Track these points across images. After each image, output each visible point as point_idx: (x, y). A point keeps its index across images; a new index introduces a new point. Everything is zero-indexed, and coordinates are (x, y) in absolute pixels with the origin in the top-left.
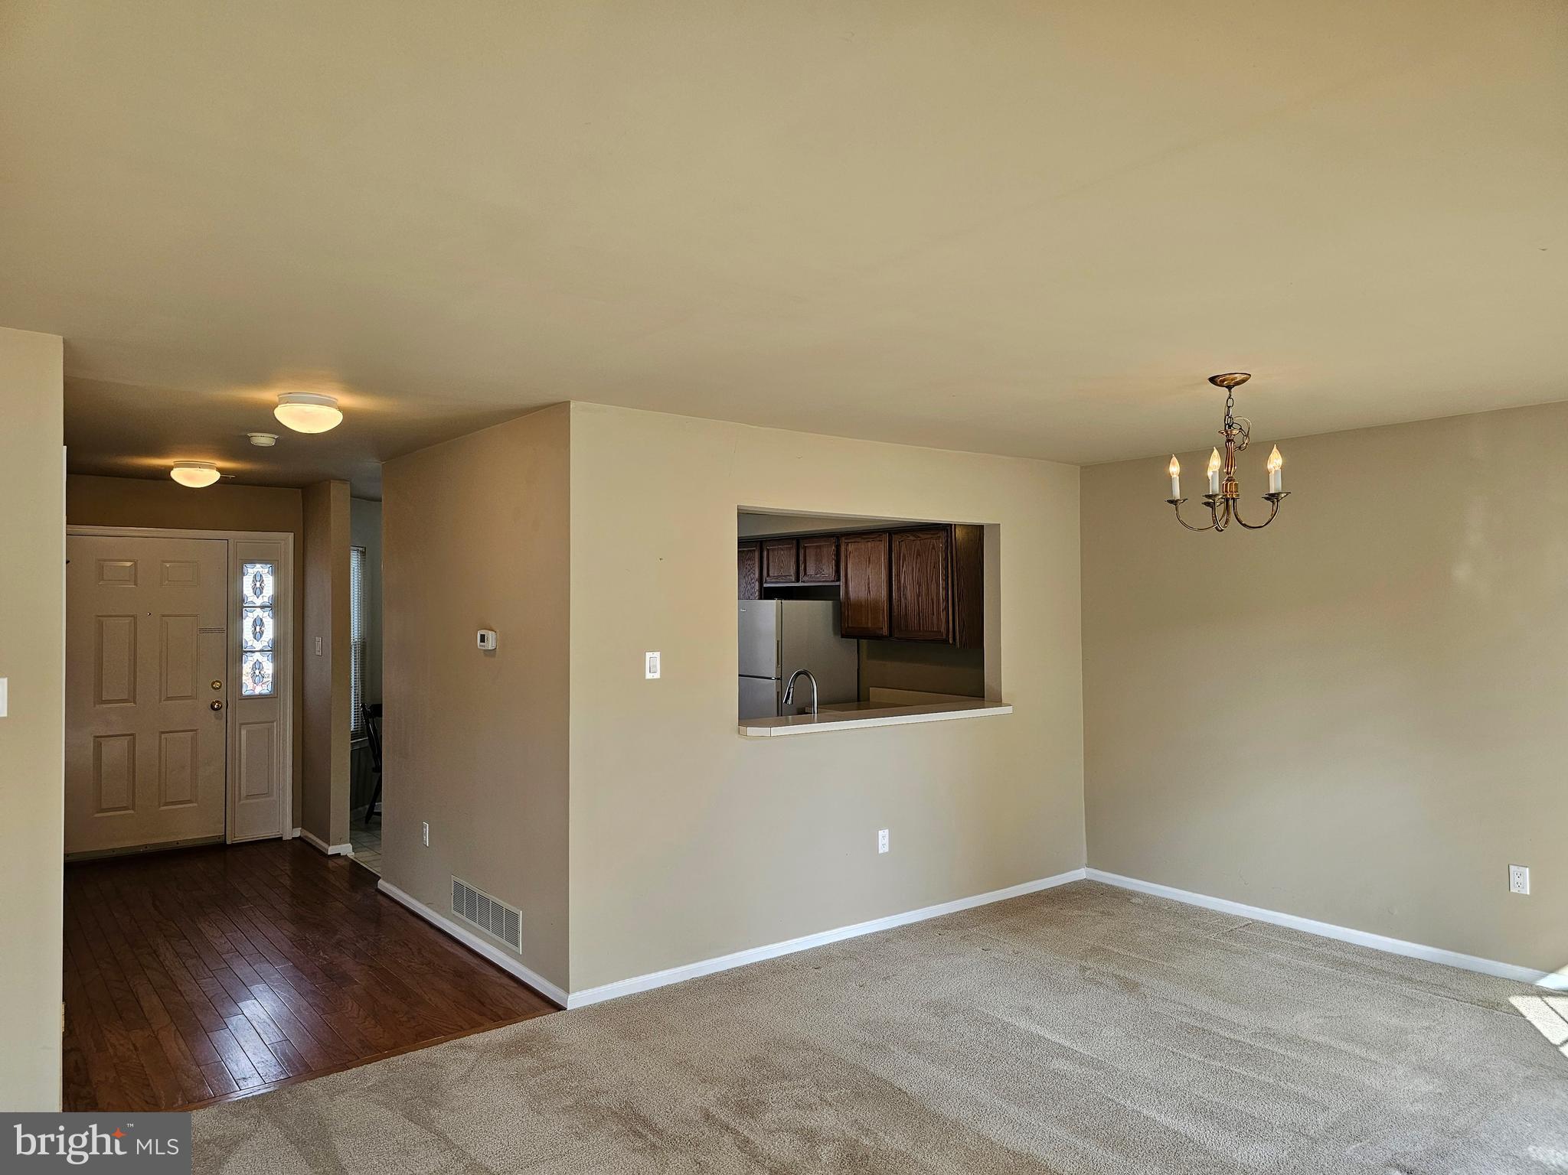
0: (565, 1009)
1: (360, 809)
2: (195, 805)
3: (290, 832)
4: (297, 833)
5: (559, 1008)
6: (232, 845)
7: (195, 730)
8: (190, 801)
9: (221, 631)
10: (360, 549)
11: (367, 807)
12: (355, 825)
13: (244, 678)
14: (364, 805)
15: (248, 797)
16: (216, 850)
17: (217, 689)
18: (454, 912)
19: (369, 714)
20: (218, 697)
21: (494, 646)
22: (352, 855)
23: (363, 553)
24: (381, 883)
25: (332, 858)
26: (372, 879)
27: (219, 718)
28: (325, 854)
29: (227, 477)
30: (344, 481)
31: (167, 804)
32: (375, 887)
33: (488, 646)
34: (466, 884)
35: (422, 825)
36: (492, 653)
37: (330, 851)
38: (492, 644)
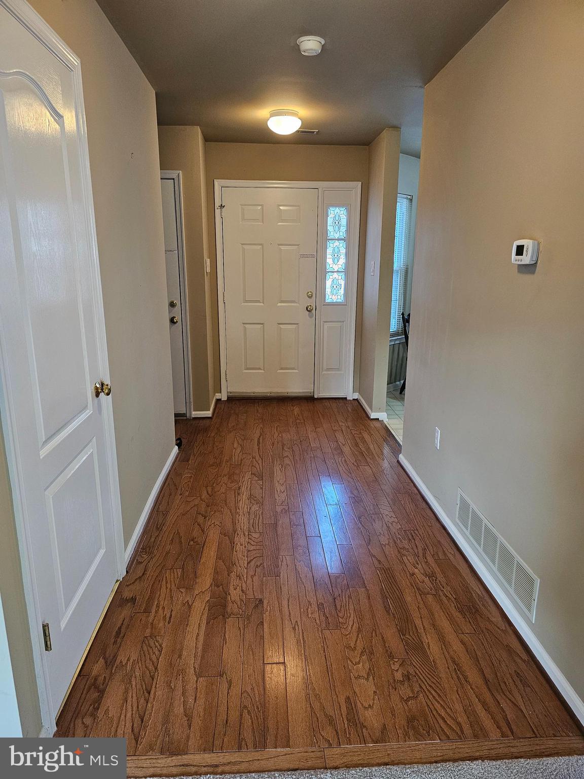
2: (297, 371)
3: (351, 396)
4: (356, 396)
6: (318, 399)
7: (297, 324)
8: (293, 369)
9: (313, 256)
10: (409, 197)
12: (390, 394)
13: (327, 290)
14: (399, 381)
15: (328, 369)
16: (310, 399)
17: (310, 297)
18: (458, 522)
19: (406, 320)
20: (311, 302)
21: (534, 259)
22: (386, 421)
23: (411, 200)
24: (402, 458)
25: (374, 422)
26: (396, 448)
27: (311, 317)
28: (369, 418)
29: (314, 132)
30: (396, 128)
31: (282, 369)
32: (397, 457)
33: (526, 259)
34: (473, 505)
35: (435, 429)
36: (529, 269)
37: (373, 415)
38: (532, 257)
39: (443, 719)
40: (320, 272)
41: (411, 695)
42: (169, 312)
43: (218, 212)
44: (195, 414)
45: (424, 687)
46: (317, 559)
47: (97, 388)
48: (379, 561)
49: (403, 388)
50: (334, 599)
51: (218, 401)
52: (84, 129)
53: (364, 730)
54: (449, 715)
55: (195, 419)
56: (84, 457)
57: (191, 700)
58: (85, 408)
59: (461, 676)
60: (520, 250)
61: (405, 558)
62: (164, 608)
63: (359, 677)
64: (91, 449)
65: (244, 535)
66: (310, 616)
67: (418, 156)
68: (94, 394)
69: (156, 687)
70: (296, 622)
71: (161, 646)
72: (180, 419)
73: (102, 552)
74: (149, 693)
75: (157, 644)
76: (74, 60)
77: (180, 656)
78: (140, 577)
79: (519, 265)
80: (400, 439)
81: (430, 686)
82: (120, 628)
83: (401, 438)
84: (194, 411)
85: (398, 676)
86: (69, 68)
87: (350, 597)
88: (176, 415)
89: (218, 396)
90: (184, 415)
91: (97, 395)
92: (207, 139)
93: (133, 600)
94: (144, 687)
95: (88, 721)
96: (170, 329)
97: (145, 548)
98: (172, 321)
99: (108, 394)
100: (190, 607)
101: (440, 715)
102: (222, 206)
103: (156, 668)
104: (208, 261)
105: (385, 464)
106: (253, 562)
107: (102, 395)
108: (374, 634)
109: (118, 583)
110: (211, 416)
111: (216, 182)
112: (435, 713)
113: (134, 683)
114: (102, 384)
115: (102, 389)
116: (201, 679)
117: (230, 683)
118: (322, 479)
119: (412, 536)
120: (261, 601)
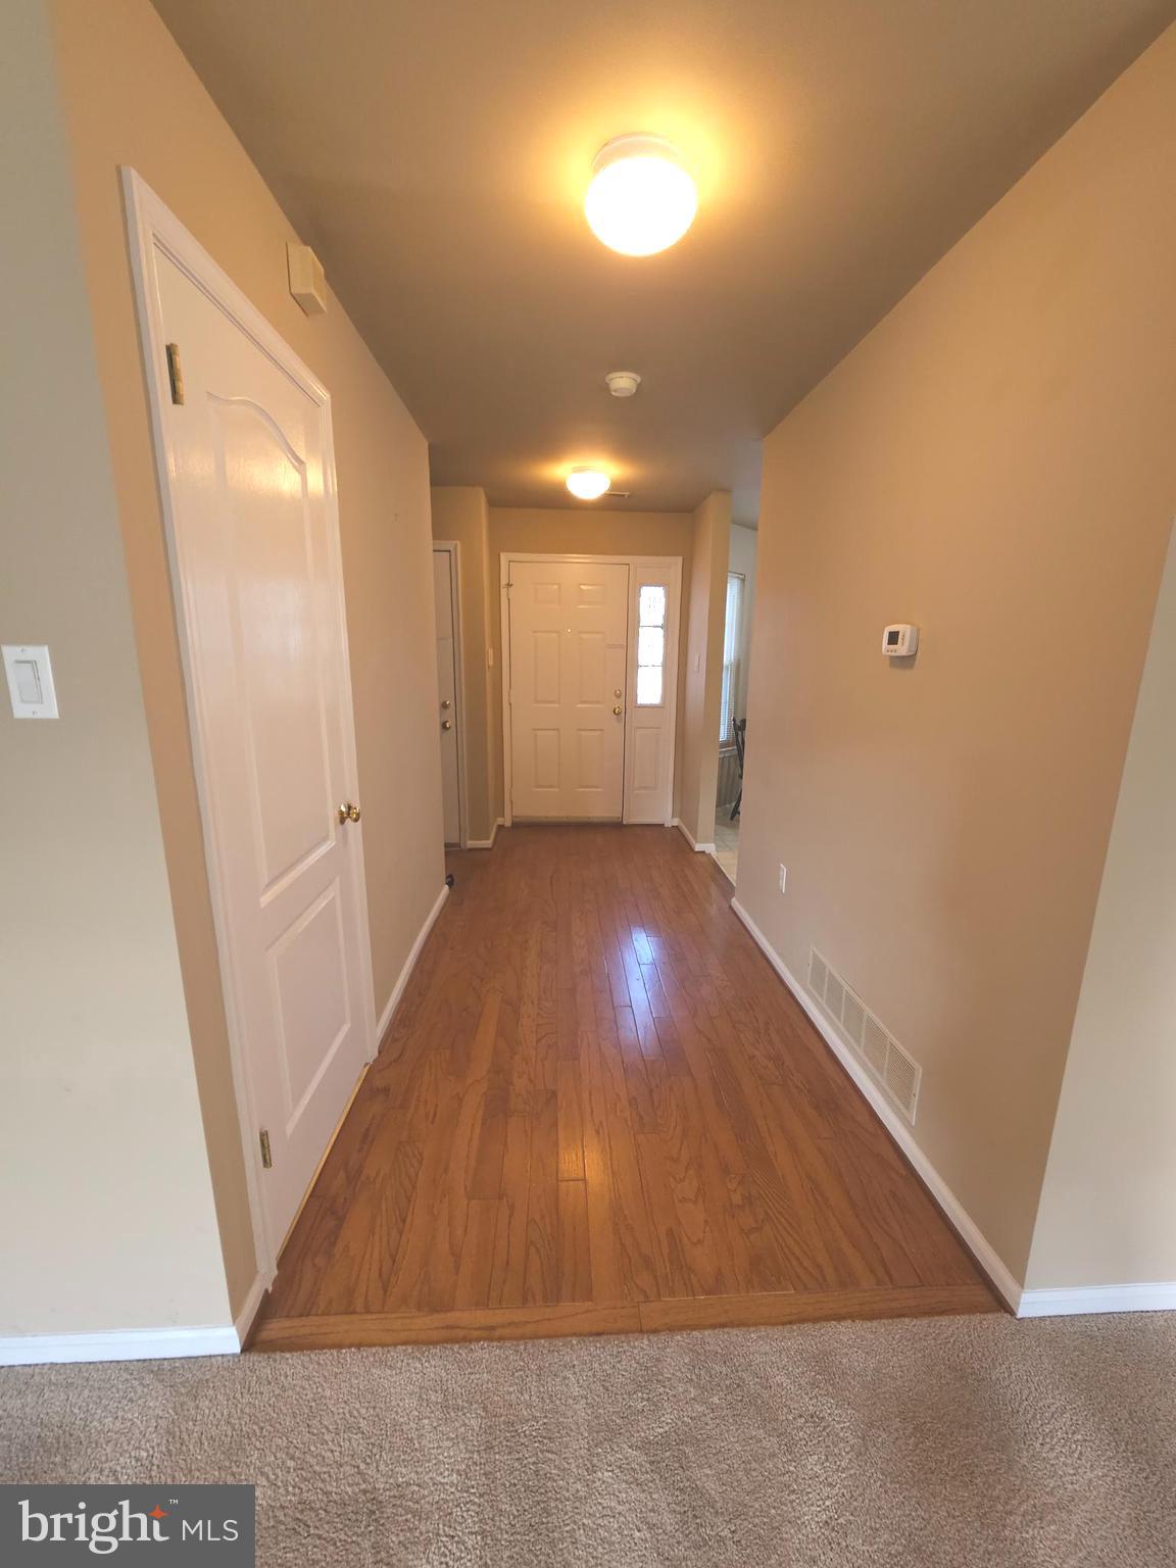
0: (1012, 1313)
1: (728, 806)
2: (600, 790)
3: (670, 821)
4: (676, 822)
5: (1003, 1306)
6: (628, 825)
7: (602, 730)
8: (596, 787)
9: (621, 646)
10: (742, 576)
11: (734, 804)
12: (719, 820)
13: (639, 689)
14: (730, 803)
15: (640, 788)
16: (617, 826)
17: (618, 696)
18: (810, 987)
19: (739, 727)
20: (619, 704)
21: (914, 649)
22: (714, 854)
23: (743, 580)
24: (735, 902)
25: (698, 855)
26: (727, 890)
27: (619, 721)
28: (692, 850)
29: (623, 496)
30: (726, 491)
31: (581, 787)
32: (729, 902)
33: (902, 649)
34: (830, 967)
35: (780, 867)
36: (906, 662)
37: (698, 847)
38: (910, 646)
39: (798, 1259)
40: (629, 666)
41: (754, 1225)
42: (441, 714)
43: (503, 592)
44: (470, 844)
45: (771, 1214)
46: (627, 1035)
47: (341, 813)
48: (709, 1040)
49: (736, 812)
50: (651, 1091)
51: (501, 827)
52: (334, 488)
53: (692, 1276)
54: (805, 1253)
55: (470, 850)
56: (322, 904)
57: (460, 1232)
58: (325, 839)
59: (819, 1198)
60: (894, 638)
61: (742, 1036)
62: (426, 1102)
63: (683, 1200)
64: (333, 892)
65: (533, 1003)
66: (619, 1114)
67: (755, 528)
68: (338, 821)
69: (413, 1213)
70: (601, 1123)
71: (421, 1155)
72: (452, 851)
73: (346, 1028)
74: (404, 1221)
75: (416, 1152)
76: (323, 394)
77: (446, 1170)
78: (395, 1061)
79: (892, 658)
80: (732, 878)
81: (780, 1213)
82: (368, 1130)
83: (735, 877)
84: (471, 839)
85: (737, 1198)
86: (316, 402)
87: (671, 1089)
88: (447, 845)
89: (500, 821)
90: (457, 845)
91: (342, 821)
92: (493, 503)
93: (386, 1090)
94: (398, 1213)
95: (320, 1261)
96: (441, 737)
97: (402, 1021)
98: (444, 726)
99: (356, 820)
100: (460, 1100)
101: (793, 1254)
102: (509, 585)
103: (414, 1187)
104: (491, 651)
105: (713, 911)
106: (543, 1041)
107: (348, 821)
108: (703, 1140)
109: (367, 1068)
110: (490, 846)
111: (503, 556)
112: (786, 1250)
113: (384, 1208)
114: (349, 808)
115: (349, 814)
116: (474, 1202)
117: (512, 1207)
118: (633, 932)
119: (750, 1005)
120: (554, 1094)
